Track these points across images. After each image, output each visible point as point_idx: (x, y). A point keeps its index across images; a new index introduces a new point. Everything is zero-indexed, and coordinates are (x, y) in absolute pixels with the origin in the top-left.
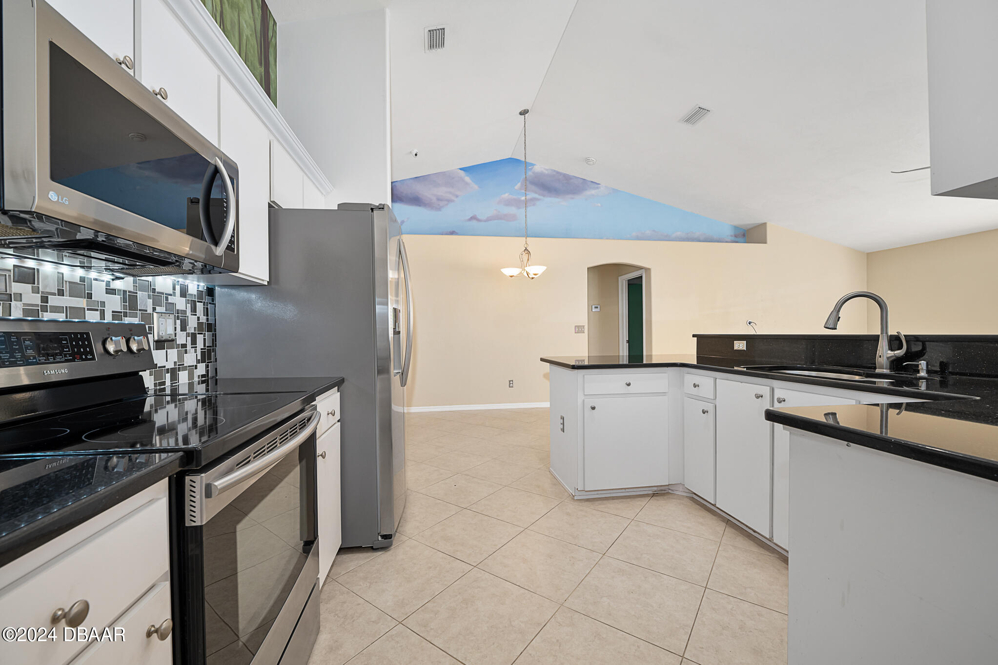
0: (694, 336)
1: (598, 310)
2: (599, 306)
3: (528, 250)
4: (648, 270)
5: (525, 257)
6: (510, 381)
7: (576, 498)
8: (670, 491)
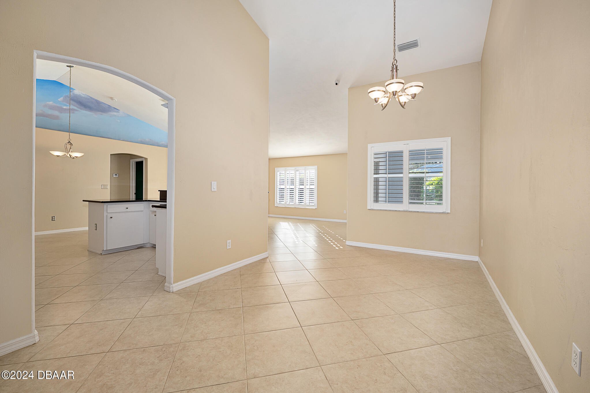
0: (159, 191)
1: (117, 176)
2: (118, 174)
3: (70, 143)
4: (146, 159)
5: (69, 146)
6: (52, 217)
7: (102, 254)
8: (145, 246)
